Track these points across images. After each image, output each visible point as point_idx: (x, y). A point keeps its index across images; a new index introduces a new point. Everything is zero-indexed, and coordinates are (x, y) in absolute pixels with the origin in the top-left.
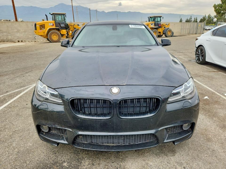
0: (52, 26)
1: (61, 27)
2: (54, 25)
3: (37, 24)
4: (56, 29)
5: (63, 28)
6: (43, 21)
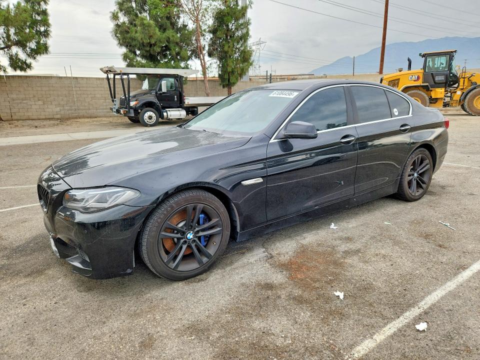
0: (415, 81)
1: (435, 82)
2: (421, 79)
3: (384, 78)
4: (422, 86)
5: (440, 83)
6: (400, 71)
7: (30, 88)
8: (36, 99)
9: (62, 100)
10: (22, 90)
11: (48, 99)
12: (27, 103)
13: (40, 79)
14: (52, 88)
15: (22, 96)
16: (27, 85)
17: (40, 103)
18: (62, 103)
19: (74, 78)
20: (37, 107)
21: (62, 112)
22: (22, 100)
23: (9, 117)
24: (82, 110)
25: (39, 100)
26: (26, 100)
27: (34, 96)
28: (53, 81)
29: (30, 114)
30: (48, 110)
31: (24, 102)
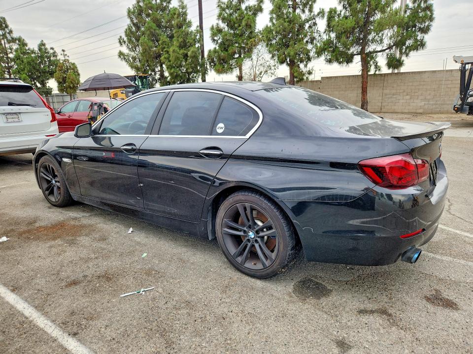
7: (402, 84)
8: (405, 93)
9: (430, 94)
10: (395, 86)
11: (416, 94)
12: (396, 97)
13: (414, 75)
14: (422, 83)
15: (394, 91)
16: (401, 81)
17: (408, 97)
18: (428, 97)
19: (447, 71)
20: (404, 101)
21: (426, 107)
22: (393, 95)
23: (379, 110)
24: (448, 105)
25: (407, 95)
26: (396, 95)
27: (404, 92)
28: (426, 75)
29: (396, 107)
30: (412, 104)
31: (394, 96)
